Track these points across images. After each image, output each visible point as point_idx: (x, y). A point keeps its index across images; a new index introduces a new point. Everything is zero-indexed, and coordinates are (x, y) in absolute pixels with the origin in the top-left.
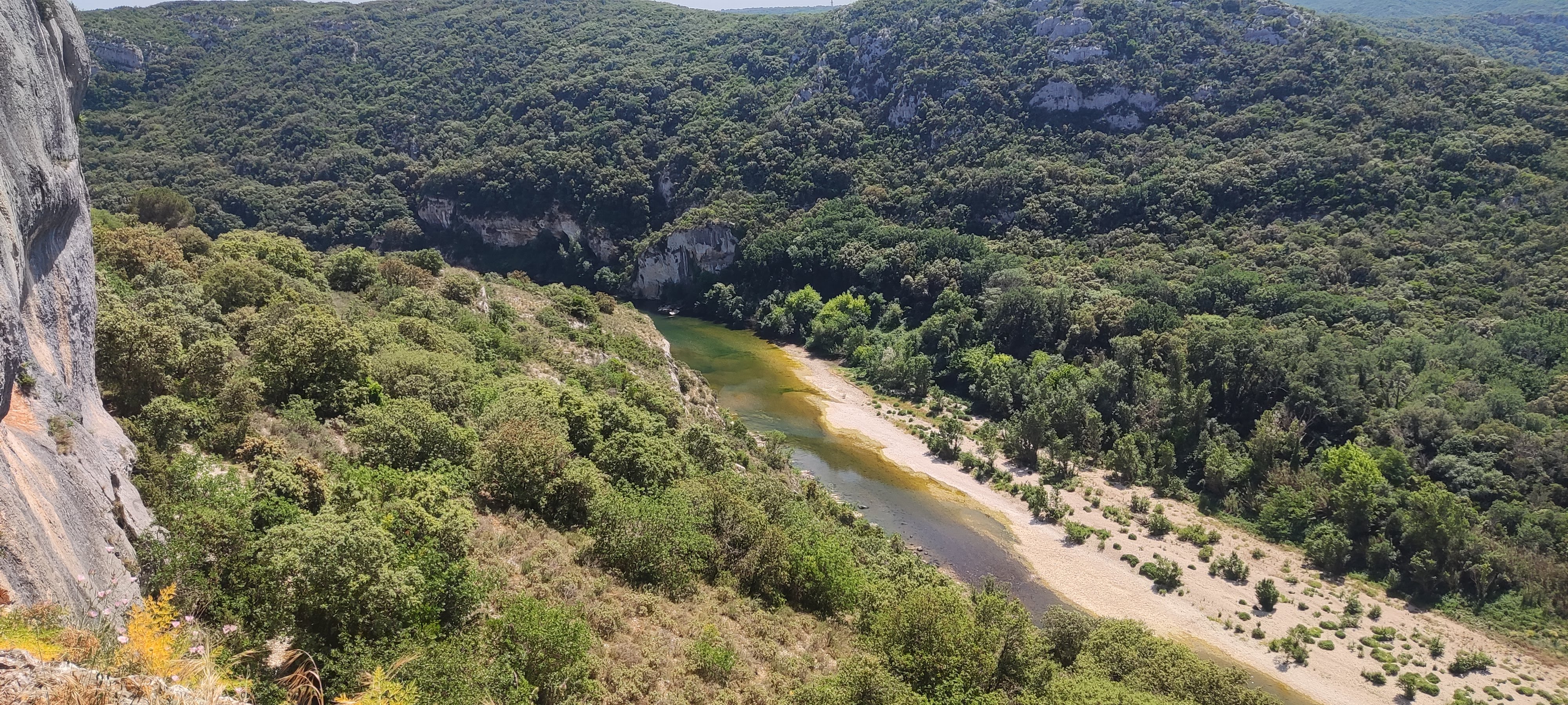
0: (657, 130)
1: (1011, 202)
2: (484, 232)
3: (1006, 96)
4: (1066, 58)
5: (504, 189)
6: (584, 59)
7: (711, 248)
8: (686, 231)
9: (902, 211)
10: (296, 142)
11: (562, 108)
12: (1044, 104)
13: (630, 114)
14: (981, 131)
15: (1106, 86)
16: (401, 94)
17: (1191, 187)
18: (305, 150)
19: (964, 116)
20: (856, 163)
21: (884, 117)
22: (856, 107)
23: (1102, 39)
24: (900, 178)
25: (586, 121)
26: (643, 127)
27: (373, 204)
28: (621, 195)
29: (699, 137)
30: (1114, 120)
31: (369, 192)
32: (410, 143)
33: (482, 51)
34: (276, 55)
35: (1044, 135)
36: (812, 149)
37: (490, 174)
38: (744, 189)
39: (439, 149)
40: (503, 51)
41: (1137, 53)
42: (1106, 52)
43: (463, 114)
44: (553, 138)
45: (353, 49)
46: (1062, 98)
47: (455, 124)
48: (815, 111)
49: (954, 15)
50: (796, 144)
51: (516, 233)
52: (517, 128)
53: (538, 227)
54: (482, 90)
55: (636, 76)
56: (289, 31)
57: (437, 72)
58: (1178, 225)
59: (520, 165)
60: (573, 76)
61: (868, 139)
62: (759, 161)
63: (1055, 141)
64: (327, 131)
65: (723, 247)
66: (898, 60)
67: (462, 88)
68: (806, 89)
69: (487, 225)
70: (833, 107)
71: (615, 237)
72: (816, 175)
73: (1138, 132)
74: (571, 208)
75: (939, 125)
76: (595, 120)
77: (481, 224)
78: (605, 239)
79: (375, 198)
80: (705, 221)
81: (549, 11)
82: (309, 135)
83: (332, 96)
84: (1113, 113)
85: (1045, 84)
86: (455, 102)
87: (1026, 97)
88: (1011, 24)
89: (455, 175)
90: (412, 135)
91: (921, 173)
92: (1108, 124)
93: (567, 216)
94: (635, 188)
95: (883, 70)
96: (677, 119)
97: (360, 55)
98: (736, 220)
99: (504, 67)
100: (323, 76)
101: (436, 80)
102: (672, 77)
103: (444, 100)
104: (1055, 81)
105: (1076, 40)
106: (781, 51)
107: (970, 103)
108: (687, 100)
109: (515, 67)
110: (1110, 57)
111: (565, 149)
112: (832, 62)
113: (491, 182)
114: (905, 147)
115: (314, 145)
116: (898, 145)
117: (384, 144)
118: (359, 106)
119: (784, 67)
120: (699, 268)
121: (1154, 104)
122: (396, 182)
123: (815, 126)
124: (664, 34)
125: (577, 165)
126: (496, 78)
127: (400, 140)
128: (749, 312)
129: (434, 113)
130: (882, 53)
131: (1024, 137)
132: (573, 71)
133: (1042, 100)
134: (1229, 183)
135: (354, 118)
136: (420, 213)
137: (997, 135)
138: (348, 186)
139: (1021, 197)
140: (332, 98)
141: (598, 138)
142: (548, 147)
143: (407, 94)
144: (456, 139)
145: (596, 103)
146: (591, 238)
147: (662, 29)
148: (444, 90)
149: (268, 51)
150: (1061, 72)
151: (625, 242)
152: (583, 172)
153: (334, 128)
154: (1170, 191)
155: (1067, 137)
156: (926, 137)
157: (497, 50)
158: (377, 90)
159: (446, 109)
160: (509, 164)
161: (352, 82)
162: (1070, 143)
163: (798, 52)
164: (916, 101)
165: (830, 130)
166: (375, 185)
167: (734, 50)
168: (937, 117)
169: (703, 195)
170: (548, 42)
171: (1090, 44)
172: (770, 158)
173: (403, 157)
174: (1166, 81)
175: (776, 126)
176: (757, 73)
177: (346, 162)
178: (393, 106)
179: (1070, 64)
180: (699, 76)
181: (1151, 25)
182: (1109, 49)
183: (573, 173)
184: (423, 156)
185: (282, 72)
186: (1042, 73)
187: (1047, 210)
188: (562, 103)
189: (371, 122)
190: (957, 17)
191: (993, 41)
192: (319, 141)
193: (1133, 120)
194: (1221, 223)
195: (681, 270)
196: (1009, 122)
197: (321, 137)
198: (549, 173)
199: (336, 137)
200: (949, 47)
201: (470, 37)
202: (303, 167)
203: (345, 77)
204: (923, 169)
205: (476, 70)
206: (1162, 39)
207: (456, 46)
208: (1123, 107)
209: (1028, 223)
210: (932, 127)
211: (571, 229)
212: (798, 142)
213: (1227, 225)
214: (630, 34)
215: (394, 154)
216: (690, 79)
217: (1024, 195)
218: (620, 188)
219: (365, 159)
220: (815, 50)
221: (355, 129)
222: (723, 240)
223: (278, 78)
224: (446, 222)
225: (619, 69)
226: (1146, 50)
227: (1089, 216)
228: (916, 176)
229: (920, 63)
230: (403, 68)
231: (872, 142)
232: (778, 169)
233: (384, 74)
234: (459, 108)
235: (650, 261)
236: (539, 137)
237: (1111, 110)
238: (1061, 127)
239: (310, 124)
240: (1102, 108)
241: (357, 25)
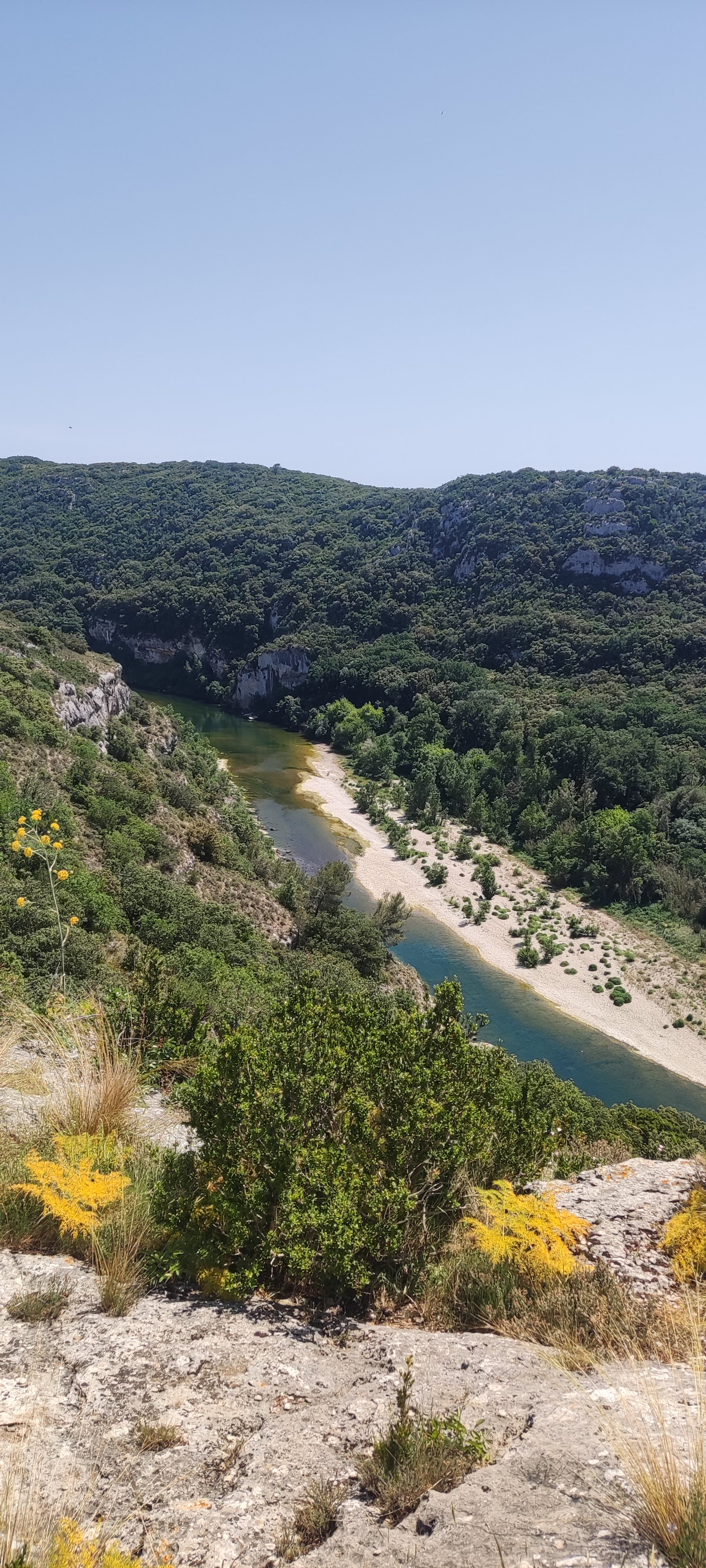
0: (278, 574)
1: (521, 644)
2: (136, 649)
3: (545, 560)
4: (598, 531)
5: (154, 614)
6: (240, 515)
7: (290, 668)
8: (272, 652)
9: (442, 648)
10: (11, 569)
11: (212, 553)
12: (572, 568)
13: (261, 561)
14: (517, 586)
15: (623, 556)
16: (98, 537)
17: (663, 640)
18: (16, 576)
19: (508, 574)
20: (417, 608)
21: (451, 573)
22: (433, 564)
23: (629, 517)
24: (449, 621)
25: (228, 565)
26: (268, 571)
27: (55, 620)
28: (237, 624)
29: (305, 580)
30: (627, 585)
31: (55, 611)
32: (95, 576)
33: (167, 506)
34: (12, 501)
35: (566, 593)
36: (387, 595)
37: (146, 602)
38: (327, 623)
39: (115, 581)
40: (183, 507)
41: (656, 530)
42: (630, 528)
43: (142, 556)
44: (199, 576)
45: (71, 499)
46: (587, 564)
47: (132, 562)
48: (396, 564)
49: (523, 492)
50: (375, 590)
51: (161, 653)
52: (176, 568)
53: (176, 648)
54: (160, 537)
55: (275, 531)
56: (26, 483)
57: (128, 521)
58: (644, 670)
59: (169, 595)
60: (228, 528)
61: (434, 590)
62: (342, 601)
63: (575, 598)
64: (35, 562)
65: (299, 667)
66: (471, 527)
67: (145, 535)
68: (395, 547)
69: (139, 644)
70: (412, 562)
71: (228, 658)
72: (384, 615)
73: (644, 596)
74: (201, 633)
75: (488, 580)
76: (235, 563)
77: (134, 642)
78: (220, 659)
79: (58, 616)
80: (287, 646)
81: (230, 477)
82: (21, 564)
83: (46, 536)
84: (627, 579)
85: (575, 551)
86: (138, 545)
87: (559, 562)
88: (565, 502)
89: (119, 601)
90: (98, 570)
91: (464, 619)
92: (621, 588)
93: (198, 640)
94: (249, 619)
95: (458, 534)
96: (294, 567)
97: (76, 505)
98: (312, 646)
99: (182, 519)
100: (43, 520)
101: (127, 527)
102: (301, 533)
103: (129, 543)
104: (583, 549)
105: (608, 517)
106: (390, 516)
107: (516, 564)
108: (305, 552)
109: (191, 520)
110: (632, 533)
111: (205, 586)
112: (422, 526)
113: (144, 609)
114: (460, 597)
115: (23, 572)
116: (454, 596)
117: (75, 575)
118: (64, 545)
119: (388, 529)
120: (280, 684)
121: (662, 573)
122: (77, 605)
123: (394, 576)
124: (311, 499)
125: (210, 597)
126: (173, 528)
127: (88, 573)
128: (303, 719)
129: (119, 553)
130: (460, 521)
131: (550, 594)
132: (229, 525)
133: (571, 565)
134: (690, 638)
135: (58, 553)
136: (90, 631)
137: (529, 590)
138: (41, 605)
139: (530, 640)
140: (46, 537)
141: (232, 578)
142: (193, 583)
143: (102, 537)
144: (130, 574)
145: (240, 550)
146: (211, 658)
147: (313, 496)
148: (131, 535)
149: (7, 497)
150: (590, 542)
151: (234, 662)
152: (214, 604)
153: (42, 561)
154: (643, 642)
155: (585, 596)
156: (476, 590)
157: (179, 505)
158: (81, 532)
159: (129, 551)
160: (161, 595)
161: (64, 525)
162: (585, 601)
163: (401, 517)
164: (476, 561)
165: (403, 579)
166: (60, 606)
167: (356, 514)
168: (487, 574)
169: (297, 626)
170: (220, 501)
171: (618, 520)
172: (351, 599)
173: (88, 585)
174: (675, 555)
175: (365, 575)
176: (367, 532)
177: (42, 587)
178: (89, 545)
179: (599, 536)
180: (320, 533)
181: (675, 508)
182: (633, 526)
183: (206, 604)
184: (103, 587)
185: (13, 515)
186: (575, 541)
187: (547, 652)
188: (214, 549)
189: (69, 557)
190: (525, 494)
191: (547, 515)
192: (27, 569)
193: (643, 585)
194: (676, 670)
195: (267, 685)
196: (542, 581)
197: (30, 566)
198: (189, 603)
199: (41, 567)
200: (511, 518)
201: (161, 494)
202: (11, 588)
203: (59, 521)
204: (467, 615)
205: (159, 521)
206: (681, 520)
207: (148, 501)
208: (636, 575)
209: (530, 661)
210: (481, 582)
211: (198, 651)
212: (378, 588)
213: (681, 672)
214: (284, 498)
215: (81, 583)
216: (314, 535)
217: (533, 639)
218: (238, 618)
219: (58, 585)
220: (413, 515)
221: (57, 562)
222: (300, 662)
223: (9, 518)
224: (108, 639)
225: (264, 524)
226: (664, 528)
227: (578, 659)
228: (460, 621)
229: (485, 530)
230: (105, 516)
231: (435, 592)
232: (357, 609)
233: (90, 521)
234: (140, 551)
235: (245, 676)
236: (190, 576)
237: (626, 576)
238: (582, 588)
239: (24, 556)
240: (619, 574)
241: (78, 481)
